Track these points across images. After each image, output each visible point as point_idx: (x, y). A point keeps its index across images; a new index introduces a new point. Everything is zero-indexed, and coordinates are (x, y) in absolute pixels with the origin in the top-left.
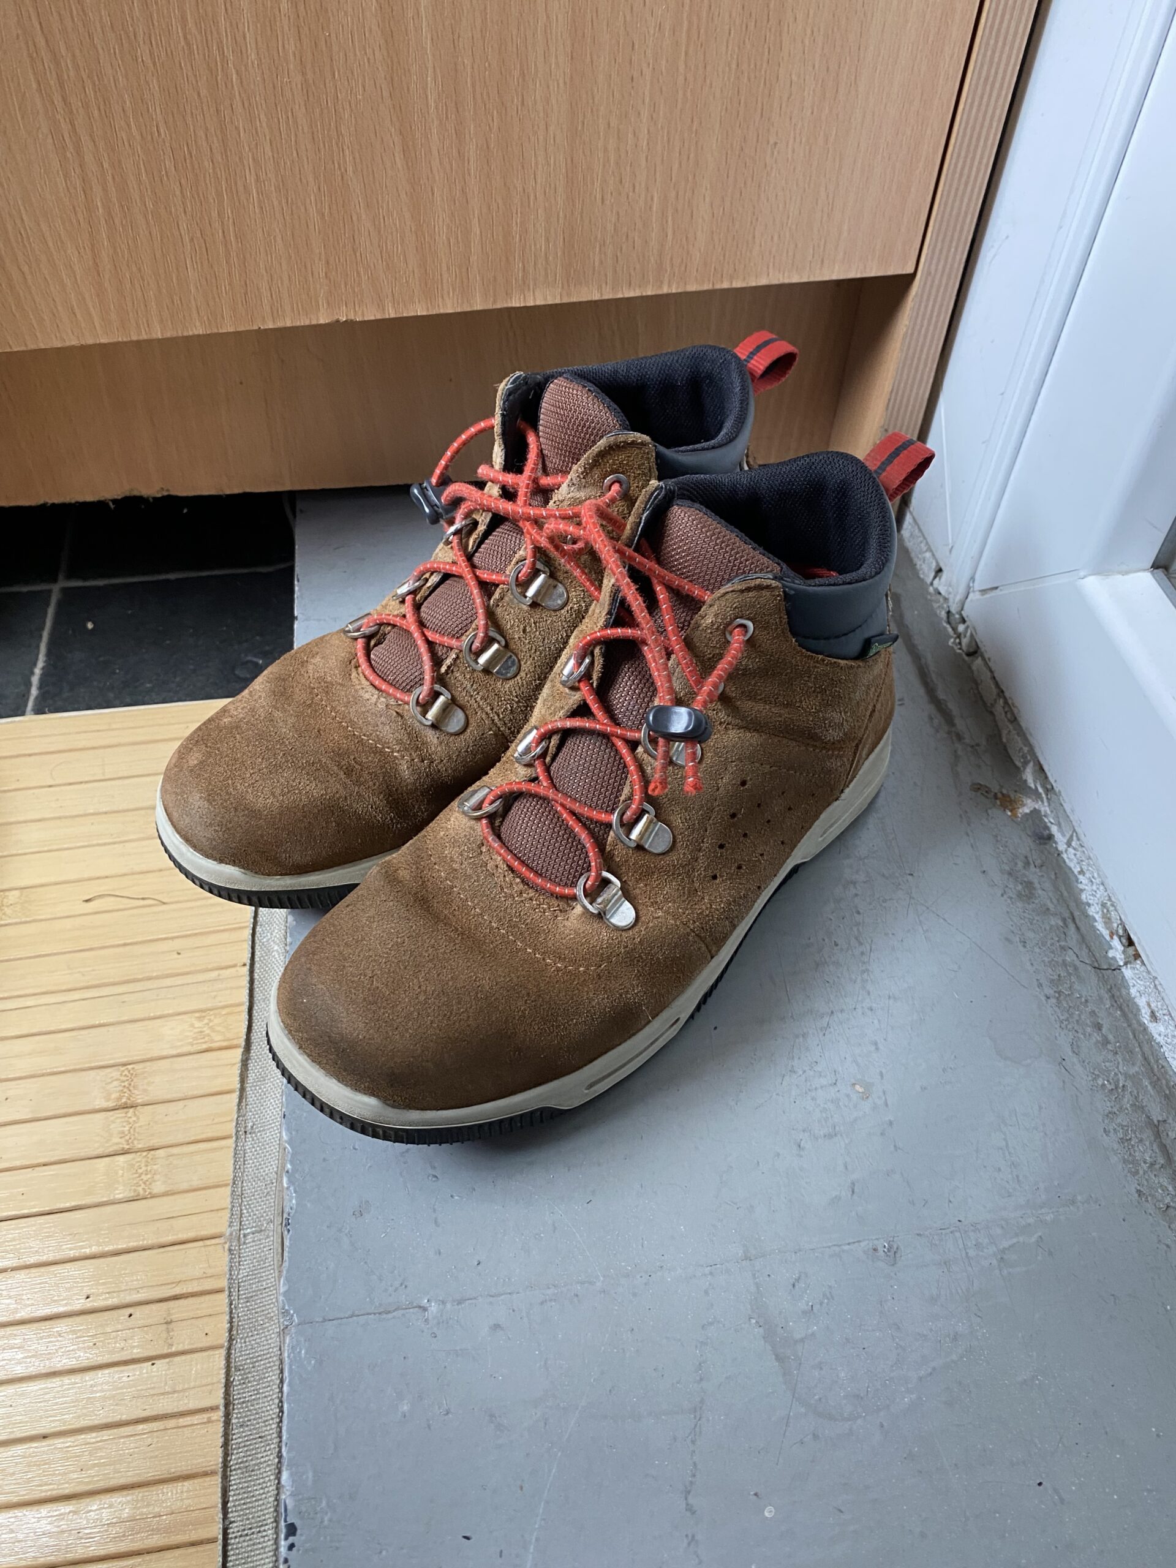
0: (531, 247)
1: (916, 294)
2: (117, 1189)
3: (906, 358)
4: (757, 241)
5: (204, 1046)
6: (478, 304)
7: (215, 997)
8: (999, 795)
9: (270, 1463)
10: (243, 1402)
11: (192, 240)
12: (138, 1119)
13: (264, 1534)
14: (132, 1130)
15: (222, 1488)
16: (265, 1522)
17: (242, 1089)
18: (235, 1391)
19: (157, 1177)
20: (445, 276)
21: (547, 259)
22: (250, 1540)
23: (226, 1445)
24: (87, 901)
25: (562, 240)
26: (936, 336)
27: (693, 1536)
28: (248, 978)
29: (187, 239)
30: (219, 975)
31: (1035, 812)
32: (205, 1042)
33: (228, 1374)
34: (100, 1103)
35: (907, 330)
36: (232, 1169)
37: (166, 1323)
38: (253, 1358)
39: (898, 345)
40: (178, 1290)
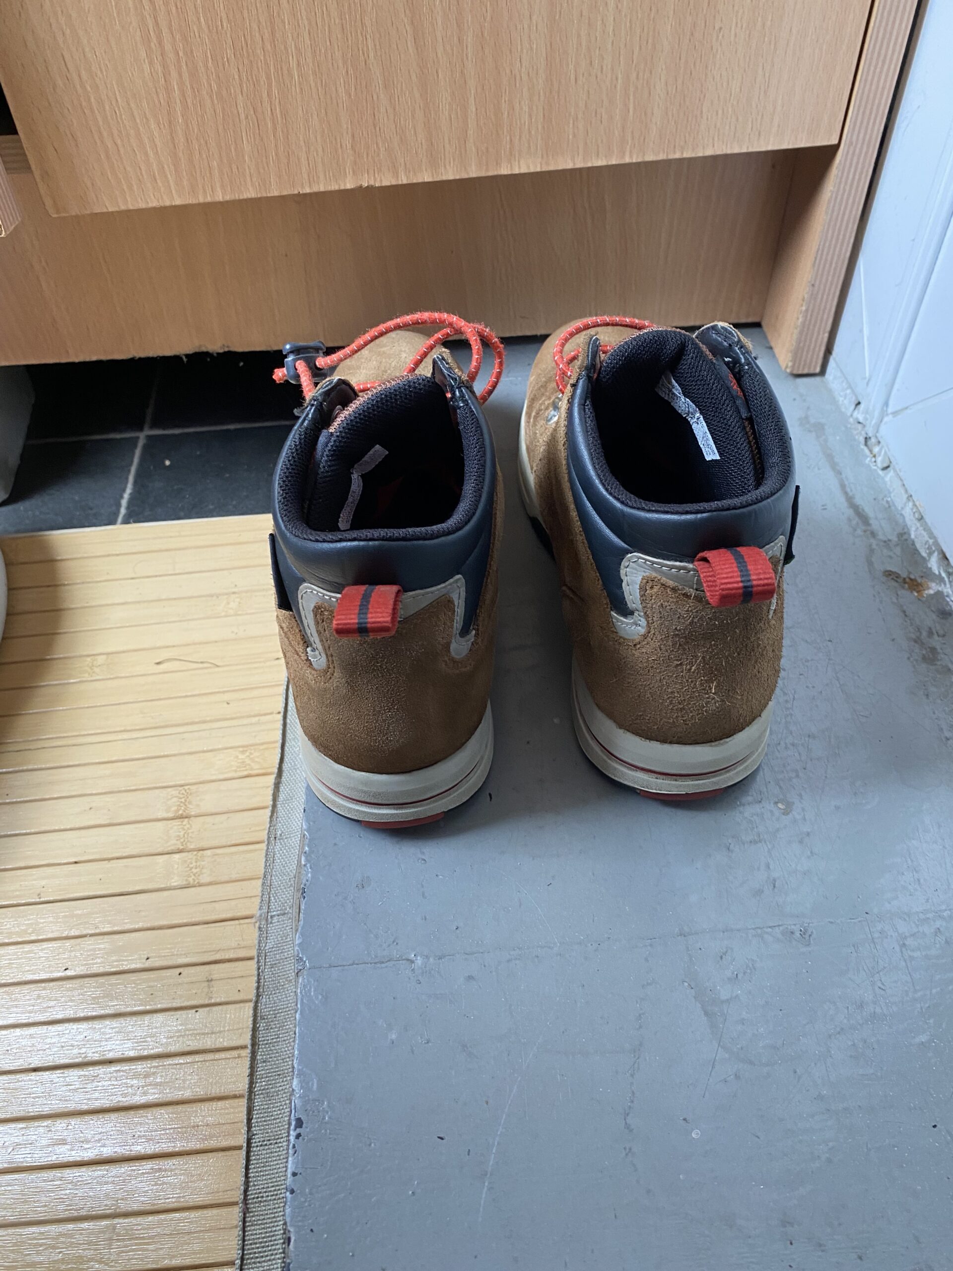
0: (516, 122)
1: (840, 161)
2: (173, 878)
3: (830, 220)
4: (705, 117)
5: (245, 773)
6: (474, 172)
7: (255, 736)
8: (907, 580)
9: (286, 1091)
10: (267, 1044)
11: (247, 117)
12: (191, 826)
13: (280, 1145)
14: (186, 836)
15: (247, 1108)
16: (281, 1136)
17: (274, 806)
18: (261, 1035)
19: (204, 871)
20: (447, 146)
21: (530, 132)
22: (269, 1149)
23: (251, 1075)
24: (158, 663)
25: (542, 116)
26: (857, 200)
27: (630, 1149)
28: (282, 722)
29: (243, 116)
30: (259, 720)
31: (939, 594)
32: (246, 770)
33: (255, 1022)
34: (161, 814)
35: (832, 194)
36: (263, 866)
37: (208, 981)
38: (275, 1010)
39: (824, 209)
40: (218, 957)
